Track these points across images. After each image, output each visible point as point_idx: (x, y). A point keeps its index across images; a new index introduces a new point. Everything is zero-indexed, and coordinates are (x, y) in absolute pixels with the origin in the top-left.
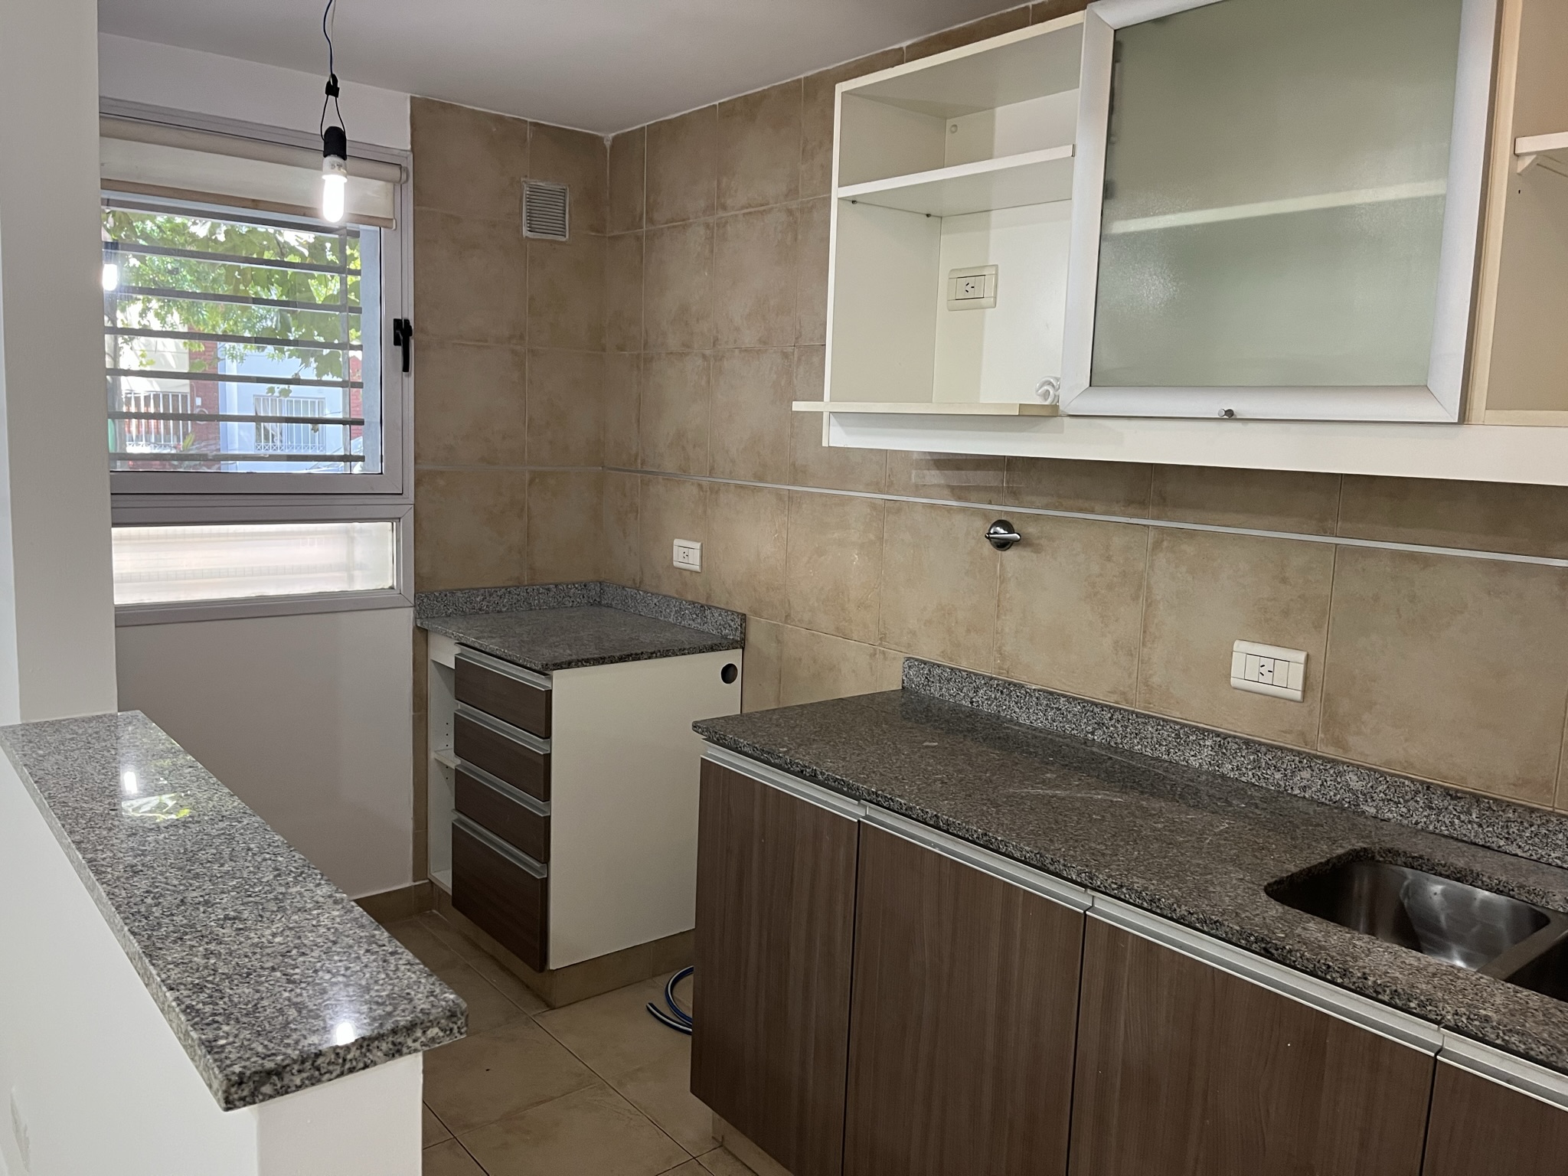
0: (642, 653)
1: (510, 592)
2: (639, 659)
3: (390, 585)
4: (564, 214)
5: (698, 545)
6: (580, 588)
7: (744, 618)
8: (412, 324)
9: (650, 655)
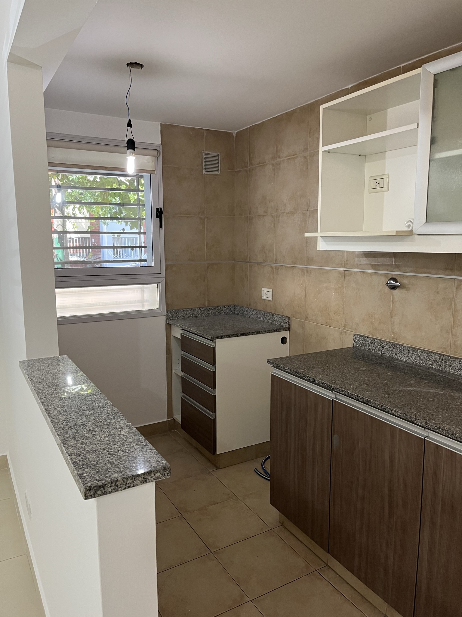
0: (249, 332)
1: (201, 310)
2: (248, 335)
3: (157, 307)
4: (218, 164)
5: (271, 290)
6: (227, 308)
7: (289, 318)
8: (163, 209)
9: (252, 333)
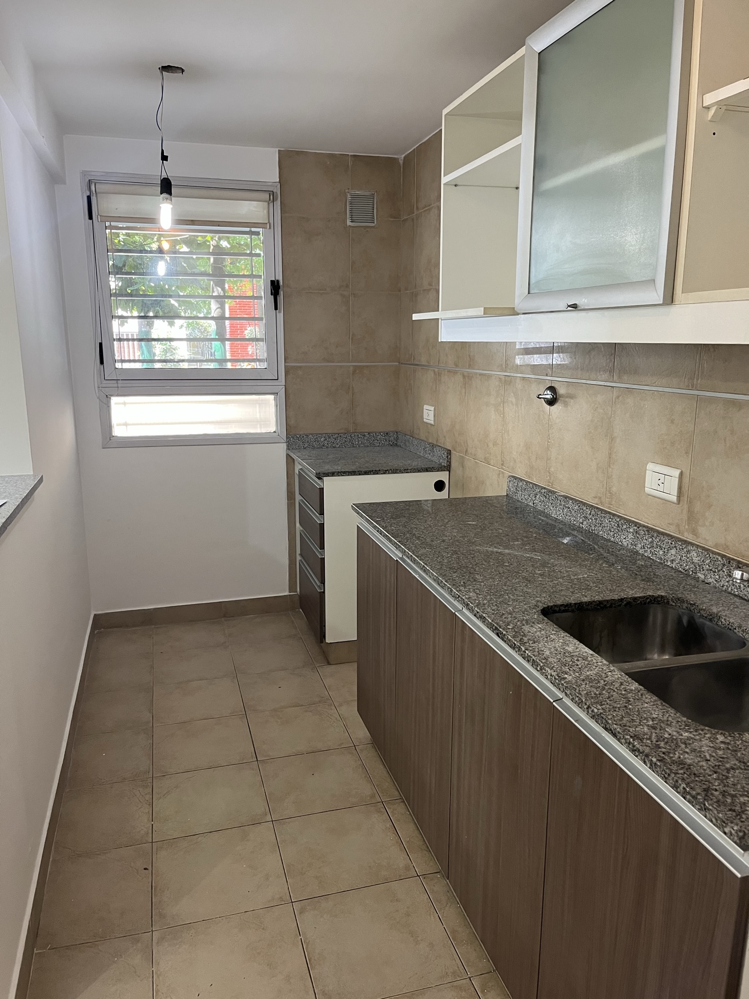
0: (379, 470)
1: (341, 436)
2: (377, 474)
3: (274, 430)
4: (373, 209)
5: (432, 408)
6: (384, 435)
7: (449, 452)
8: (281, 283)
9: (384, 472)
